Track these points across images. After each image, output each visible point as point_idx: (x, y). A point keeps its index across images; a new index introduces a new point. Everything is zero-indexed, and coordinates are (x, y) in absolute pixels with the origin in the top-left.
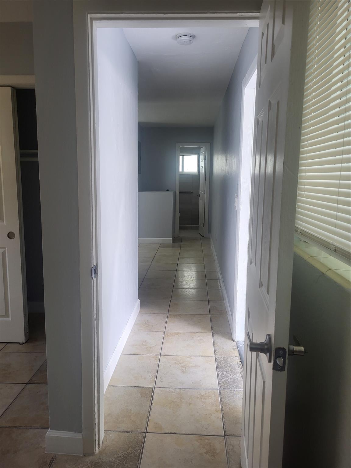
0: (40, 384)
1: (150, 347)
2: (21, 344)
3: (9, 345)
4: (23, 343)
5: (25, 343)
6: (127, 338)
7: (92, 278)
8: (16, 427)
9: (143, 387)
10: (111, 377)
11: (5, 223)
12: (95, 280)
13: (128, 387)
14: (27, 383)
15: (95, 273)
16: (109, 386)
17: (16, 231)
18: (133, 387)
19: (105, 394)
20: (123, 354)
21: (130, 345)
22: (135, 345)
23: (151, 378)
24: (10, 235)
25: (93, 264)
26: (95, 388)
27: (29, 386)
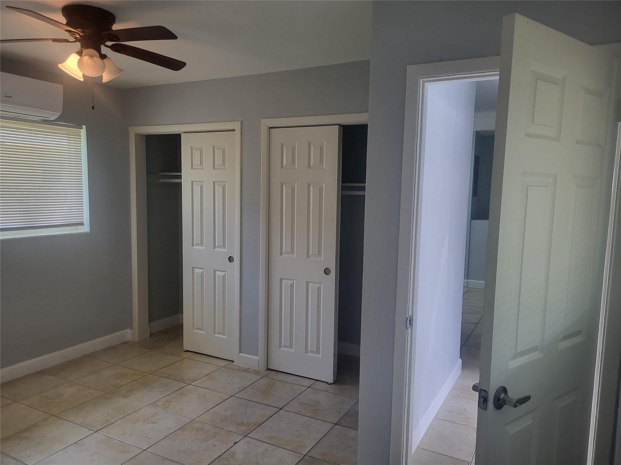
0: (347, 427)
1: (470, 418)
2: (329, 384)
3: (317, 382)
4: (331, 384)
5: (333, 384)
6: (443, 401)
7: (407, 328)
8: (325, 461)
9: (458, 459)
10: (421, 439)
11: (322, 258)
12: (409, 330)
13: (440, 454)
14: (336, 424)
15: (410, 324)
16: (418, 447)
17: (333, 267)
18: (445, 455)
19: (413, 454)
20: (436, 418)
21: (445, 410)
22: (452, 412)
23: (467, 452)
24: (327, 271)
25: (409, 315)
26: (403, 439)
27: (337, 427)
